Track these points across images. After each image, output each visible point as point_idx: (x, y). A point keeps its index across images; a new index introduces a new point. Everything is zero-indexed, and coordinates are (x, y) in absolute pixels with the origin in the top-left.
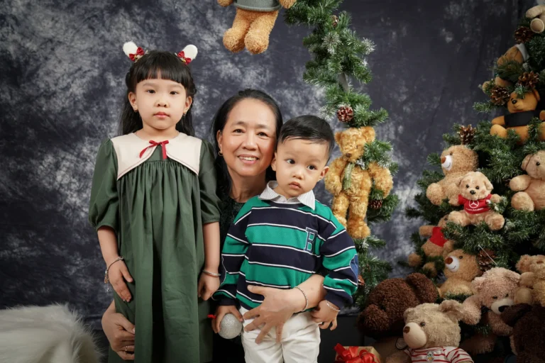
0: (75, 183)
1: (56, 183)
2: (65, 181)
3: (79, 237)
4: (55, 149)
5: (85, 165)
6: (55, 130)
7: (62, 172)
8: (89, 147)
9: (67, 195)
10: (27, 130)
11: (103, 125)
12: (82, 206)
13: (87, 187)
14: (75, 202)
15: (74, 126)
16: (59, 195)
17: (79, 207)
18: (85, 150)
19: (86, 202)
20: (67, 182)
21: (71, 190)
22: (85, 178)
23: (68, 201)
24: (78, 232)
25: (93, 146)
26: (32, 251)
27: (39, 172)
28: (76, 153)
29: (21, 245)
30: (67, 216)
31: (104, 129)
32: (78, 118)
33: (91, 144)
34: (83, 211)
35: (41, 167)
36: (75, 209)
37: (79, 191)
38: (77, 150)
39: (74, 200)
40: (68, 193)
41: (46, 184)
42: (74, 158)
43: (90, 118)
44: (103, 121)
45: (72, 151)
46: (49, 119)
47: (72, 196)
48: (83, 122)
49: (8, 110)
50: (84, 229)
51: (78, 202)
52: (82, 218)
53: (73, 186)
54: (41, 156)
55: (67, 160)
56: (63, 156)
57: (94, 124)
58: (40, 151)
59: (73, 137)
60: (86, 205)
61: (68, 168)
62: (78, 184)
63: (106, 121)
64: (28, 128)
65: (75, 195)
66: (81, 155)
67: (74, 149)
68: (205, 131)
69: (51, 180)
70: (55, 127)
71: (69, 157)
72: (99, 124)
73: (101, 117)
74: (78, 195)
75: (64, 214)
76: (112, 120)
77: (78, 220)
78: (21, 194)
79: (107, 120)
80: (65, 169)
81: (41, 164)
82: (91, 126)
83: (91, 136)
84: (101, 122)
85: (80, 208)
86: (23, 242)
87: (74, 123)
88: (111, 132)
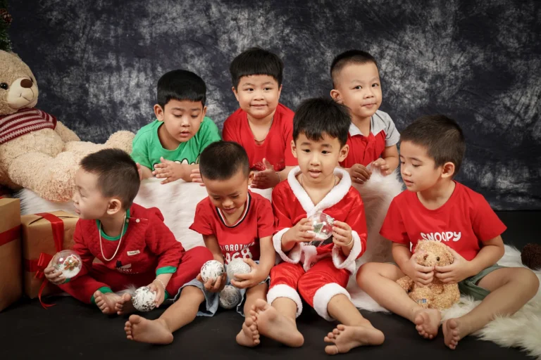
0: (398, 71)
2: (389, 70)
3: (403, 122)
4: (379, 39)
5: (407, 53)
6: (379, 21)
7: (386, 61)
8: (410, 35)
9: (391, 83)
10: (355, 23)
11: (424, 12)
12: (405, 93)
13: (409, 75)
14: (399, 90)
15: (396, 14)
17: (402, 93)
18: (407, 38)
19: (408, 89)
20: (391, 70)
21: (395, 78)
22: (407, 65)
23: (392, 88)
24: (403, 117)
25: (414, 34)
28: (398, 42)
30: (392, 102)
31: (424, 16)
32: (399, 7)
33: (412, 31)
34: (406, 97)
36: (399, 96)
37: (402, 79)
38: (399, 39)
39: (397, 86)
40: (392, 80)
42: (396, 47)
43: (411, 6)
44: (423, 8)
45: (394, 40)
46: (374, 10)
47: (395, 84)
48: (405, 11)
49: (339, 5)
50: (408, 115)
51: (402, 89)
52: (406, 104)
53: (396, 74)
54: (367, 46)
55: (391, 49)
56: (386, 45)
57: (415, 11)
58: (366, 42)
59: (395, 26)
60: (409, 91)
61: (392, 57)
62: (400, 71)
63: (427, 8)
64: (356, 21)
65: (398, 82)
66: (403, 43)
67: (397, 38)
68: (533, 9)
70: (379, 18)
71: (392, 46)
72: (420, 12)
73: (422, 4)
74: (401, 82)
75: (389, 101)
76: (433, 6)
77: (401, 106)
79: (428, 6)
80: (388, 58)
82: (412, 13)
83: (412, 24)
84: (422, 9)
85: (403, 95)
87: (396, 12)
88: (431, 18)
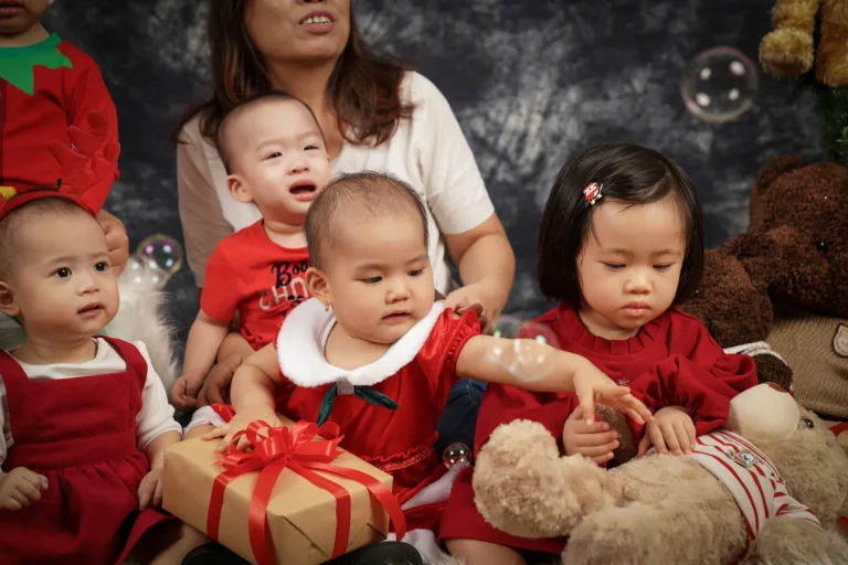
1: (188, 57)
16: (197, 84)
26: (150, 208)
27: (151, 32)
29: (127, 196)
35: (154, 20)
41: (168, 60)
69: (178, 50)
78: (116, 82)
81: (153, 13)
86: (131, 188)
